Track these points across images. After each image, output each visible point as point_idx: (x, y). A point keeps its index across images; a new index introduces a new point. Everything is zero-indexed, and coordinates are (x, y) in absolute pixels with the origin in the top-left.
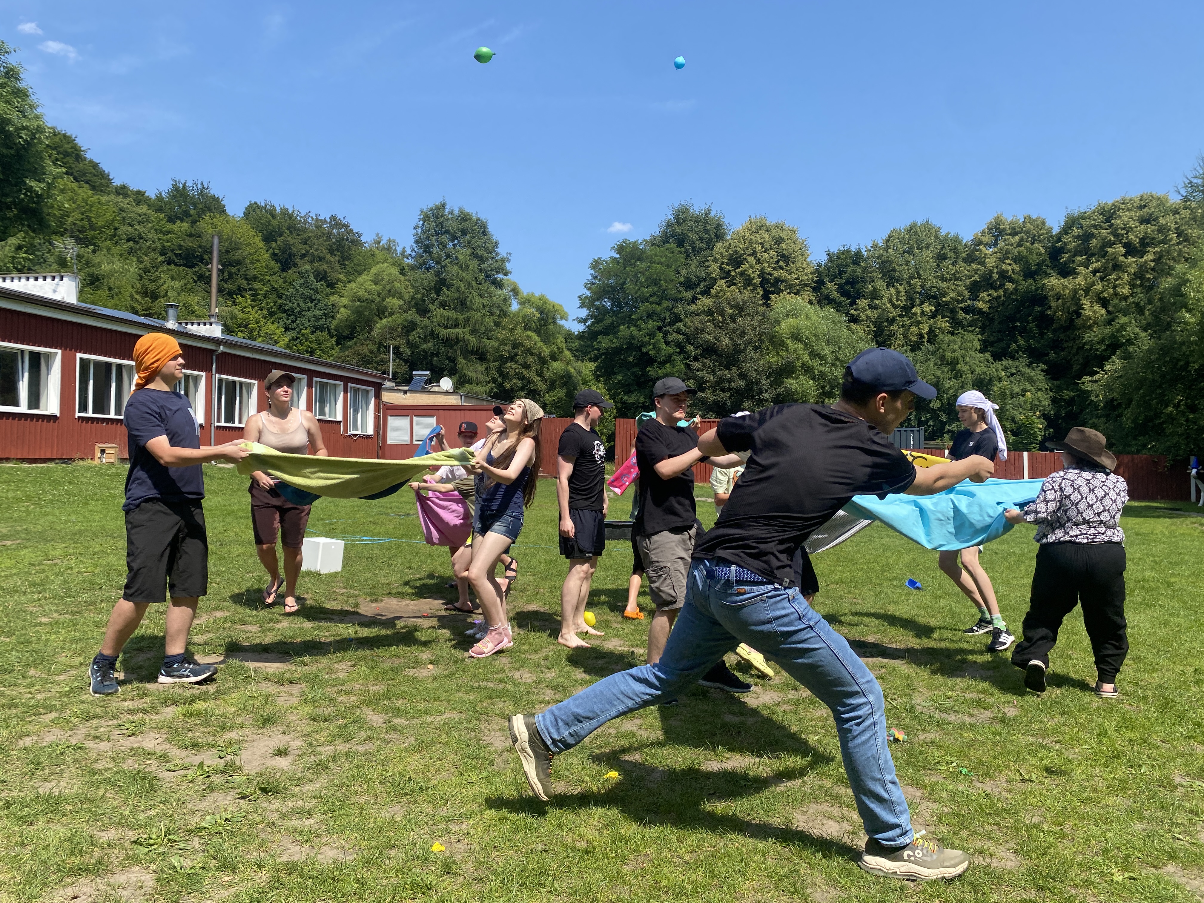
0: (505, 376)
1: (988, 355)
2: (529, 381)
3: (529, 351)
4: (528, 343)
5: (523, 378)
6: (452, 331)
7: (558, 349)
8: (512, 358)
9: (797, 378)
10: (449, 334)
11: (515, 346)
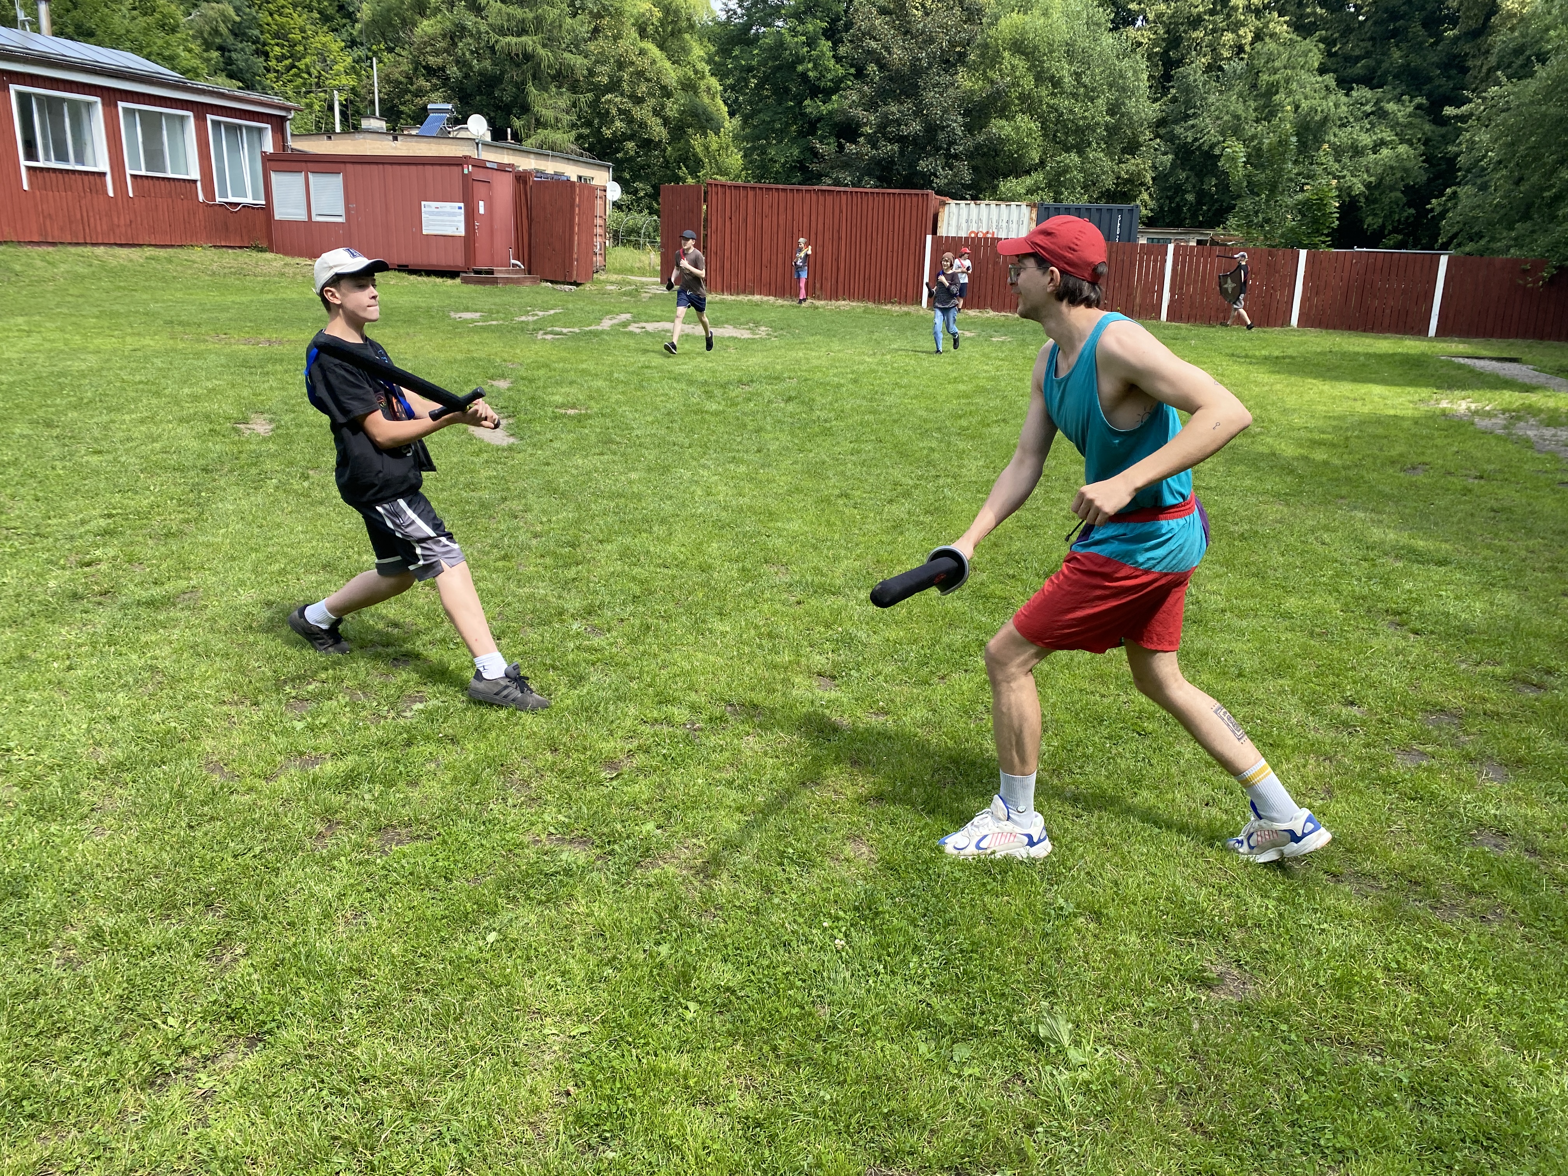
0: (605, 117)
1: (1330, 79)
2: (643, 125)
3: (640, 74)
4: (638, 61)
5: (629, 119)
6: (514, 40)
7: (696, 72)
8: (614, 86)
9: (1010, 118)
10: (509, 44)
11: (621, 65)
